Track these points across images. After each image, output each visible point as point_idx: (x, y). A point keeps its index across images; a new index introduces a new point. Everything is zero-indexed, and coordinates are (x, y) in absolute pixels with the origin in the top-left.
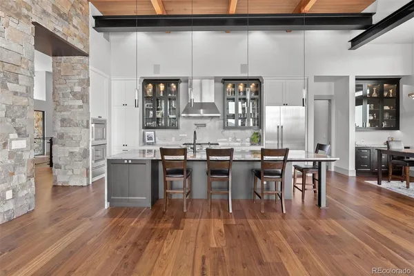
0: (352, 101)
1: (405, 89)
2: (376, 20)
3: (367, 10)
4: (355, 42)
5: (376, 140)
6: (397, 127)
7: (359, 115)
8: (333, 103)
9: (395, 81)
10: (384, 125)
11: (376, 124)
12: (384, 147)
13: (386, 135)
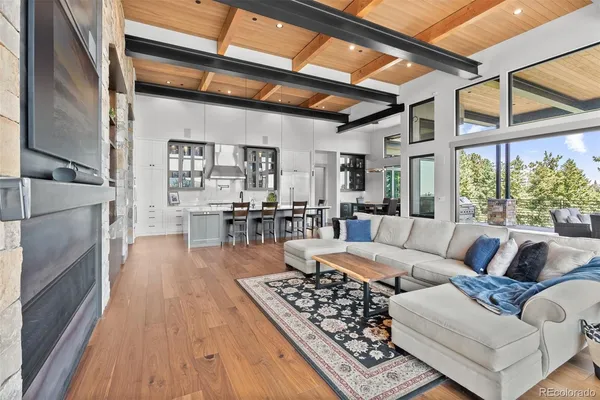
0: (338, 169)
1: (367, 163)
2: (351, 119)
3: (344, 111)
4: (340, 129)
5: (351, 197)
6: (364, 189)
7: (343, 178)
8: (327, 170)
9: (362, 157)
10: (357, 187)
11: (353, 187)
12: (355, 202)
13: (357, 194)
